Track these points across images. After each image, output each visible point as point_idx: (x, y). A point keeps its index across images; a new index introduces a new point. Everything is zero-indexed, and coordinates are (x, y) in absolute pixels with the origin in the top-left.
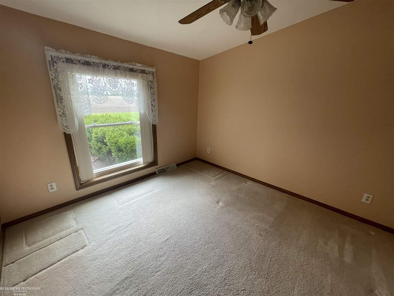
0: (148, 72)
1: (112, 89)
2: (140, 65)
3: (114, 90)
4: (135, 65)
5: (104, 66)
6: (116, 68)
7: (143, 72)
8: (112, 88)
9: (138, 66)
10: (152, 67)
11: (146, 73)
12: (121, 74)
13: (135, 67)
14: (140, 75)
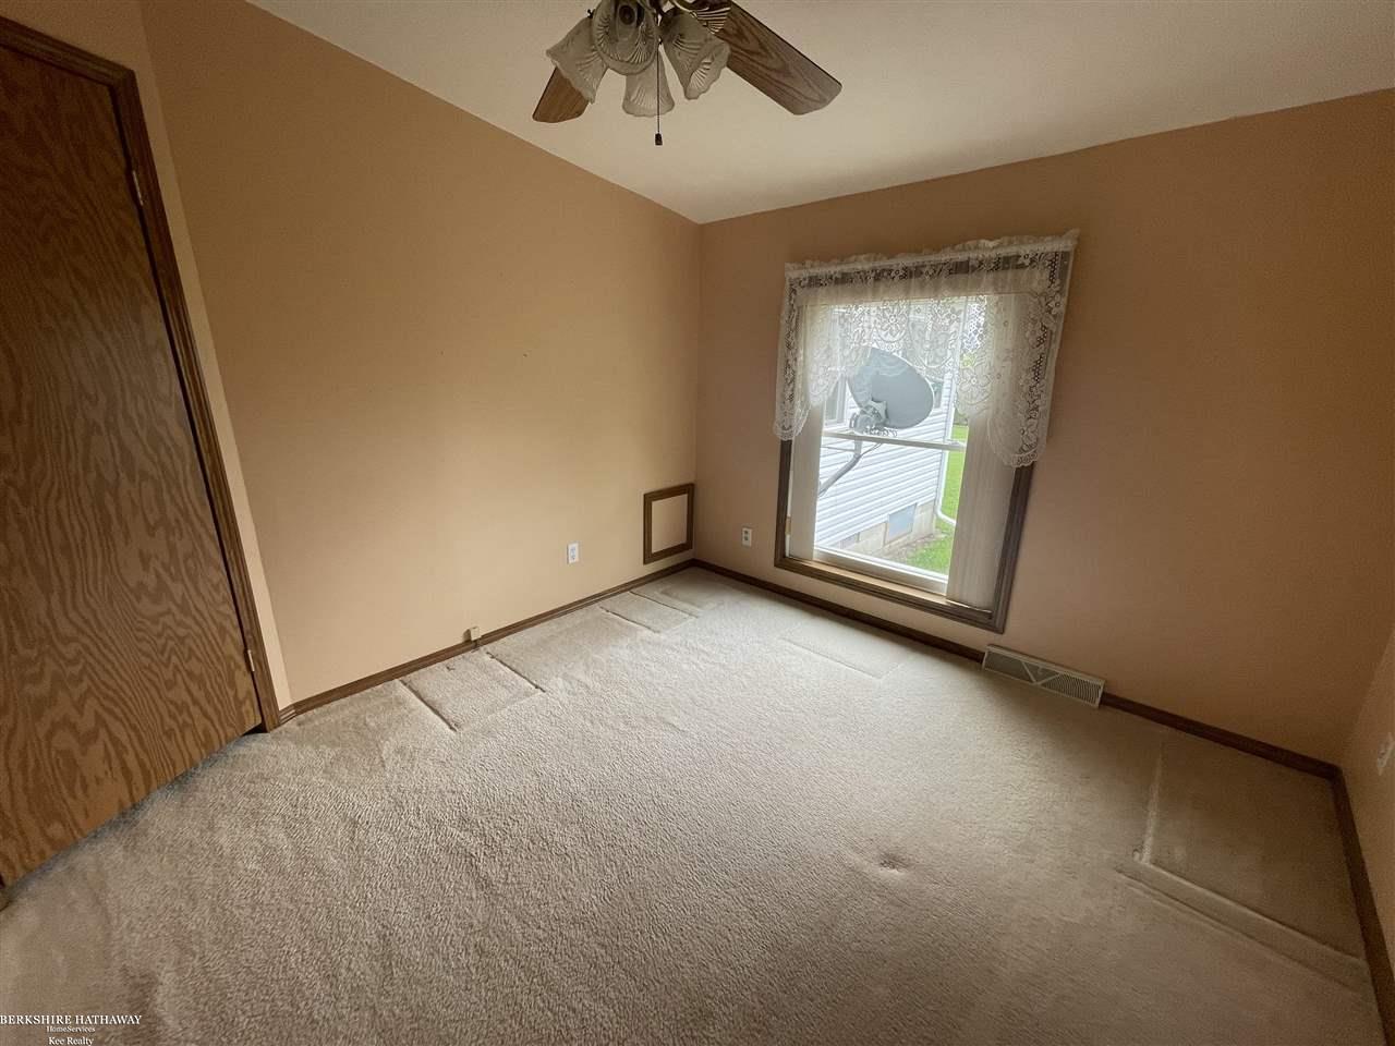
0: (1027, 262)
1: (886, 335)
2: (991, 244)
3: (889, 338)
4: (977, 248)
5: (879, 276)
6: (908, 274)
7: (1004, 264)
8: (884, 333)
9: (989, 249)
10: (1059, 234)
11: (1022, 266)
12: (922, 287)
13: (973, 255)
14: (987, 278)
